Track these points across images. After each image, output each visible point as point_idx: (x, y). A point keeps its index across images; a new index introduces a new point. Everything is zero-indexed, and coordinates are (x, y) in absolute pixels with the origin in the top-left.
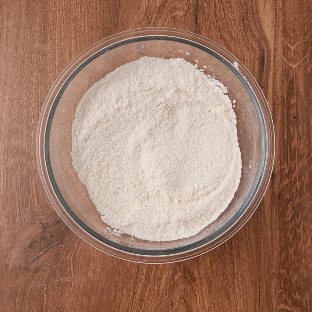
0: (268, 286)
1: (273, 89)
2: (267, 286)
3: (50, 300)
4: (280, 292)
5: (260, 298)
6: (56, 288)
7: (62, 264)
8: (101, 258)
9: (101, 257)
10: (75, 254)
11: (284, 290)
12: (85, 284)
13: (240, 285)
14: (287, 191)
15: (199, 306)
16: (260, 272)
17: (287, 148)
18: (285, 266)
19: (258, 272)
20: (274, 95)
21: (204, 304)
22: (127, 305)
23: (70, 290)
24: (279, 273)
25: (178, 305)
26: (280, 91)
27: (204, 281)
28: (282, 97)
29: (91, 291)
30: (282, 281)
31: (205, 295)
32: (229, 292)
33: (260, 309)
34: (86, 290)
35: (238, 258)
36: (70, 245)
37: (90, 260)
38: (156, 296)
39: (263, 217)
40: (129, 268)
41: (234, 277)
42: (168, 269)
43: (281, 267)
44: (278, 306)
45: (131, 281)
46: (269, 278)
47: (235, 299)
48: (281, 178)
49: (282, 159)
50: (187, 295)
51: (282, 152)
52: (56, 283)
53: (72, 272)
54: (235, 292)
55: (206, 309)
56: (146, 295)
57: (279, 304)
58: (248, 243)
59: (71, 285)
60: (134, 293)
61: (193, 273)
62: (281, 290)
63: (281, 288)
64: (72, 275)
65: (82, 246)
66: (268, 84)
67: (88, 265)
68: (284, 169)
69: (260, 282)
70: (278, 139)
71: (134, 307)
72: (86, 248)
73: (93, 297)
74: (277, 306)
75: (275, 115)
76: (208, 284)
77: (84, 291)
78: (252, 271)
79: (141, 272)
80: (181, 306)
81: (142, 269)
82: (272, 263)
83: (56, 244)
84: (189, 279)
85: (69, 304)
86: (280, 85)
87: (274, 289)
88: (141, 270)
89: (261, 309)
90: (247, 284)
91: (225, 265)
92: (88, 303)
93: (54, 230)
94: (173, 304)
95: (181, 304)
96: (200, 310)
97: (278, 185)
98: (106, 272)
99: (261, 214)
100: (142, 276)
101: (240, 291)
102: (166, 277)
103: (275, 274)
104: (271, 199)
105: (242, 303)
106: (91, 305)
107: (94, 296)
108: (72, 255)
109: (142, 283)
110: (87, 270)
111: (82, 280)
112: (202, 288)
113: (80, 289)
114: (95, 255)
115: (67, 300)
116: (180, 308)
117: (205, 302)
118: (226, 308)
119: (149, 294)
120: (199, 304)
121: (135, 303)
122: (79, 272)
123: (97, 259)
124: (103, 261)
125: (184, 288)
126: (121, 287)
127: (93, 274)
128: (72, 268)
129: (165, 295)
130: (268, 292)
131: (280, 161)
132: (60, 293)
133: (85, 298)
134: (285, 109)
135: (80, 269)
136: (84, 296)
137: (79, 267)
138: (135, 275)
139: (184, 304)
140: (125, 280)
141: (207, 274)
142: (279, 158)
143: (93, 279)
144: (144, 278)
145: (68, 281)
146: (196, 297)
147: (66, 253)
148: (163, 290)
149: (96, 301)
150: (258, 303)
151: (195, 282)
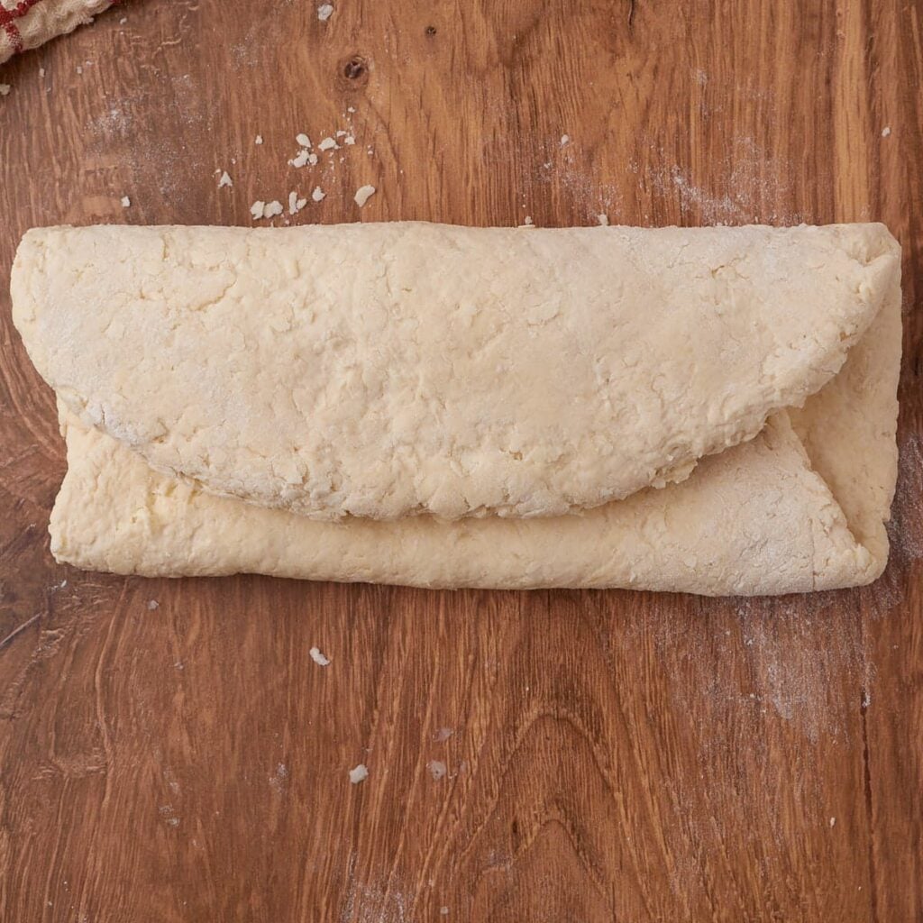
0: (899, 726)
2: (894, 727)
3: (23, 851)
5: (868, 778)
6: (45, 800)
7: (60, 703)
8: (217, 668)
9: (212, 663)
10: (108, 661)
12: (159, 776)
15: (627, 828)
19: (855, 675)
21: (644, 818)
23: (101, 803)
25: (540, 831)
27: (638, 727)
29: (184, 803)
31: (645, 782)
32: (744, 764)
33: (874, 818)
36: (87, 624)
37: (173, 682)
38: (449, 805)
40: (330, 698)
42: (489, 692)
45: (343, 750)
46: (901, 697)
47: (770, 788)
49: (916, 210)
50: (574, 789)
52: (43, 780)
53: (104, 733)
54: (768, 761)
55: (652, 839)
56: (410, 802)
59: (105, 785)
60: (360, 797)
61: (592, 701)
64: (102, 748)
65: (135, 628)
67: (163, 702)
69: (863, 710)
71: (364, 854)
72: (153, 631)
73: (195, 828)
75: (876, 35)
76: (654, 738)
79: (381, 713)
80: (554, 836)
81: (384, 699)
82: (906, 633)
83: (30, 625)
84: (578, 722)
85: (99, 864)
88: (379, 703)
89: (877, 821)
92: (179, 854)
93: (17, 570)
94: (520, 829)
96: (630, 842)
98: (239, 724)
100: (385, 727)
101: (787, 757)
102: (484, 723)
105: (798, 804)
106: (189, 858)
108: (96, 665)
109: (390, 753)
110: (162, 721)
111: (145, 760)
112: (631, 757)
113: (140, 798)
114: (189, 657)
115: (92, 848)
116: (548, 843)
117: (651, 812)
118: (735, 829)
119: (420, 796)
120: (624, 820)
121: (366, 836)
122: (130, 731)
123: (197, 674)
124: (223, 679)
125: (561, 764)
126: (307, 776)
127: (190, 736)
128: (102, 718)
129: (487, 795)
130: (900, 751)
131: (908, 220)
132: (60, 820)
133: (162, 834)
134: (913, 8)
135: (134, 720)
136: (159, 827)
137: (128, 711)
138: (357, 727)
139: (565, 828)
140: (319, 747)
141: (648, 698)
142: (905, 205)
143: (192, 755)
144: (395, 733)
145: (92, 771)
146: (613, 796)
147: (71, 659)
148: (477, 778)
149: (208, 843)
150: (865, 797)
151: (603, 737)
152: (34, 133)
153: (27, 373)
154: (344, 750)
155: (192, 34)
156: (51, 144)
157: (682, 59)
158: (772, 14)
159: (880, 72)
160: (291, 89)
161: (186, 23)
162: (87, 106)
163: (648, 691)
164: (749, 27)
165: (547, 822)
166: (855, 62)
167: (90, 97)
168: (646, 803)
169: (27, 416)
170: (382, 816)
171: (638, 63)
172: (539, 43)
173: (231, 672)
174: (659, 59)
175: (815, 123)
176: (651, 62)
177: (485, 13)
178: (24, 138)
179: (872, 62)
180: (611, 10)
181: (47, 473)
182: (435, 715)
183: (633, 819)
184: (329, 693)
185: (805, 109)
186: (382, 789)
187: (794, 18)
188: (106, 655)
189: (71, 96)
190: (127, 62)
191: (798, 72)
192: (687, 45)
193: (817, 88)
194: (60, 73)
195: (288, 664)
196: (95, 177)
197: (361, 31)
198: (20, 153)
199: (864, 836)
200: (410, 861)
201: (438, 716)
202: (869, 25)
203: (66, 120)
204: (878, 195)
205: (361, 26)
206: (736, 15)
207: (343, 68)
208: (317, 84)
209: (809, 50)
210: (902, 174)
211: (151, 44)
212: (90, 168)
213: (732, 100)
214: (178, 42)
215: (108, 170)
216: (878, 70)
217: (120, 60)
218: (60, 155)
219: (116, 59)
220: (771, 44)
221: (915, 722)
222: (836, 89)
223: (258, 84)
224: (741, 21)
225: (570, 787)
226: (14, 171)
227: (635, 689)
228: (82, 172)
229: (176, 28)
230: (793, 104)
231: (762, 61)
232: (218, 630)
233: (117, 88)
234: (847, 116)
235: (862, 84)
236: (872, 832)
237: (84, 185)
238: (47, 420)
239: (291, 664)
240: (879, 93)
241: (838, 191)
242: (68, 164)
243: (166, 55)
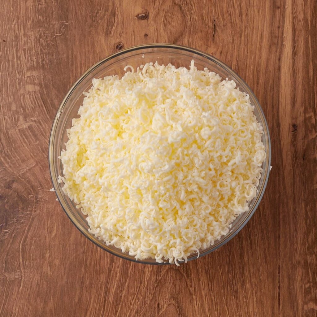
0: (291, 279)
1: (293, 9)
2: (289, 279)
4: (307, 286)
5: (279, 296)
7: (7, 255)
8: (61, 246)
9: (60, 244)
10: (25, 241)
11: (313, 284)
12: (39, 281)
13: (252, 278)
14: (314, 148)
15: (196, 308)
16: (279, 260)
17: (314, 90)
18: (314, 251)
19: (277, 261)
20: (294, 18)
21: (202, 305)
22: (97, 309)
23: (19, 289)
24: (306, 262)
25: (167, 307)
26: (302, 12)
27: (202, 274)
28: (306, 20)
29: (47, 291)
30: (310, 271)
31: (203, 293)
32: (237, 288)
33: (280, 310)
34: (40, 289)
35: (249, 242)
36: (18, 229)
37: (46, 249)
38: (137, 296)
39: (281, 185)
40: (98, 258)
41: (243, 268)
43: (307, 252)
44: (305, 306)
46: (292, 269)
47: (246, 297)
48: (305, 131)
49: (307, 104)
50: (179, 293)
51: (307, 95)
53: (22, 265)
54: (246, 288)
55: (205, 313)
56: (123, 295)
57: (307, 304)
58: (262, 221)
59: (21, 283)
60: (107, 292)
61: (187, 264)
62: (309, 284)
63: (309, 282)
64: (21, 270)
65: (34, 230)
66: (285, 3)
67: (43, 256)
68: (310, 117)
69: (279, 273)
70: (301, 77)
71: (107, 312)
72: (40, 232)
73: (50, 299)
74: (303, 306)
75: (296, 45)
76: (207, 278)
77: (38, 292)
78: (268, 258)
79: (115, 264)
80: (171, 308)
82: (295, 247)
84: (182, 271)
85: (17, 310)
86: (302, 4)
87: (299, 283)
88: (115, 261)
89: (282, 310)
90: (261, 277)
91: (230, 252)
92: (44, 308)
94: (160, 306)
95: (172, 306)
96: (197, 313)
97: (302, 141)
99: (279, 181)
100: (117, 269)
101: (252, 287)
102: (150, 269)
103: (300, 262)
104: (293, 160)
105: (255, 303)
106: (48, 309)
107: (52, 298)
108: (20, 242)
109: (118, 278)
110: (41, 262)
111: (35, 275)
112: (199, 284)
113: (32, 288)
114: (52, 242)
115: (15, 304)
116: (169, 311)
117: (205, 303)
118: (233, 310)
119: (127, 293)
120: (195, 305)
121: (107, 305)
122: (30, 265)
123: (54, 247)
124: (63, 250)
125: (175, 285)
126: (89, 284)
127: (50, 268)
128: (21, 261)
129: (149, 294)
130: (291, 287)
131: (304, 108)
132: (5, 294)
133: (39, 300)
134: (310, 36)
135: (32, 262)
136: (38, 298)
137: (30, 259)
138: (107, 268)
139: (175, 307)
140: (94, 274)
141: (206, 264)
142: (303, 103)
143: (51, 274)
144: (120, 271)
145: (16, 278)
146: (192, 297)
147: (12, 240)
148: (146, 288)
149: (54, 304)
150: (278, 302)
151: (190, 276)
152: (11, 62)
153: (3, 143)
154: (102, 276)
155: (66, 32)
156: (16, 66)
157: (230, 49)
158: (262, 36)
159: (297, 57)
160: (98, 52)
161: (64, 28)
162: (29, 54)
163: (206, 262)
164: (254, 40)
165: (169, 304)
166: (289, 54)
167: (30, 51)
168: (203, 300)
169: (3, 157)
170: (114, 299)
171: (215, 50)
172: (182, 41)
173: (66, 247)
174: (222, 49)
175: (274, 73)
176: (220, 50)
177: (165, 30)
178: (7, 64)
179: (295, 54)
180: (207, 31)
181: (8, 177)
182: (134, 265)
183: (198, 305)
184: (98, 256)
185: (271, 68)
186: (114, 290)
187: (269, 37)
188: (24, 239)
189: (24, 51)
190: (43, 40)
191: (269, 55)
192: (232, 44)
193: (275, 61)
194: (20, 43)
195: (85, 245)
196: (30, 78)
197: (122, 34)
198: (5, 69)
199: (277, 315)
200: (122, 315)
201: (135, 266)
202: (294, 41)
203: (21, 59)
204: (294, 98)
205: (123, 32)
206: (249, 35)
207: (116, 46)
208: (106, 51)
209: (274, 49)
210: (302, 92)
211: (51, 35)
212: (29, 75)
213: (246, 64)
214: (61, 34)
215: (35, 76)
216: (296, 56)
217: (41, 40)
218: (19, 71)
219: (39, 40)
220: (261, 45)
221: (297, 278)
222: (282, 62)
223: (87, 50)
224: (251, 38)
225: (178, 293)
226: (3, 75)
227: (202, 261)
228: (26, 76)
229: (60, 30)
230: (267, 66)
231: (257, 52)
232: (62, 233)
233: (39, 49)
234: (285, 71)
235: (291, 61)
236: (280, 314)
237: (26, 81)
238: (9, 159)
239: (86, 246)
240: (296, 64)
241: (281, 97)
242: (21, 73)
243: (56, 39)
